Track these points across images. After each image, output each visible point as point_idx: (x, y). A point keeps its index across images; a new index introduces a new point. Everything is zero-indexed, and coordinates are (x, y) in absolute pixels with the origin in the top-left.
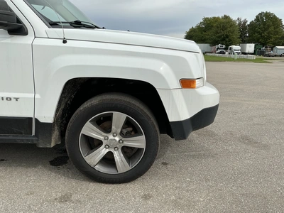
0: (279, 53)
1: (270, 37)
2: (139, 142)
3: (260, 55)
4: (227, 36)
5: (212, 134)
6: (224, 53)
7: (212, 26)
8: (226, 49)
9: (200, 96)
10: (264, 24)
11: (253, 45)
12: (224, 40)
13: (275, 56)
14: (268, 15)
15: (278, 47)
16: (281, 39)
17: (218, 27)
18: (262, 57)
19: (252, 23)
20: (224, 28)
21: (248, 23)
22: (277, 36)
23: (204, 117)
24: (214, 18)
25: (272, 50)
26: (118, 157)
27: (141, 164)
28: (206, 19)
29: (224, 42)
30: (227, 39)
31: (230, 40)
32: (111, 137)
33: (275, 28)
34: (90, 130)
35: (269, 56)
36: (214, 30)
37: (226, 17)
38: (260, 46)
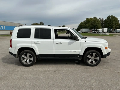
0: (118, 31)
1: (113, 25)
2: (98, 58)
3: (110, 33)
4: (96, 26)
5: (106, 59)
6: (95, 32)
7: (90, 22)
8: (96, 30)
9: (108, 50)
10: (111, 20)
11: (107, 29)
12: (95, 27)
13: (116, 33)
14: (112, 17)
15: (117, 29)
16: (118, 26)
17: (92, 22)
18: (111, 33)
19: (106, 20)
20: (95, 22)
21: (104, 20)
22: (116, 25)
23: (108, 54)
24: (90, 18)
25: (115, 30)
26: (94, 61)
27: (98, 62)
28: (87, 19)
29: (95, 28)
30: (96, 27)
31: (97, 27)
32: (92, 58)
33: (115, 22)
34: (89, 56)
35: (114, 33)
36: (91, 23)
37: (95, 18)
38: (110, 29)
